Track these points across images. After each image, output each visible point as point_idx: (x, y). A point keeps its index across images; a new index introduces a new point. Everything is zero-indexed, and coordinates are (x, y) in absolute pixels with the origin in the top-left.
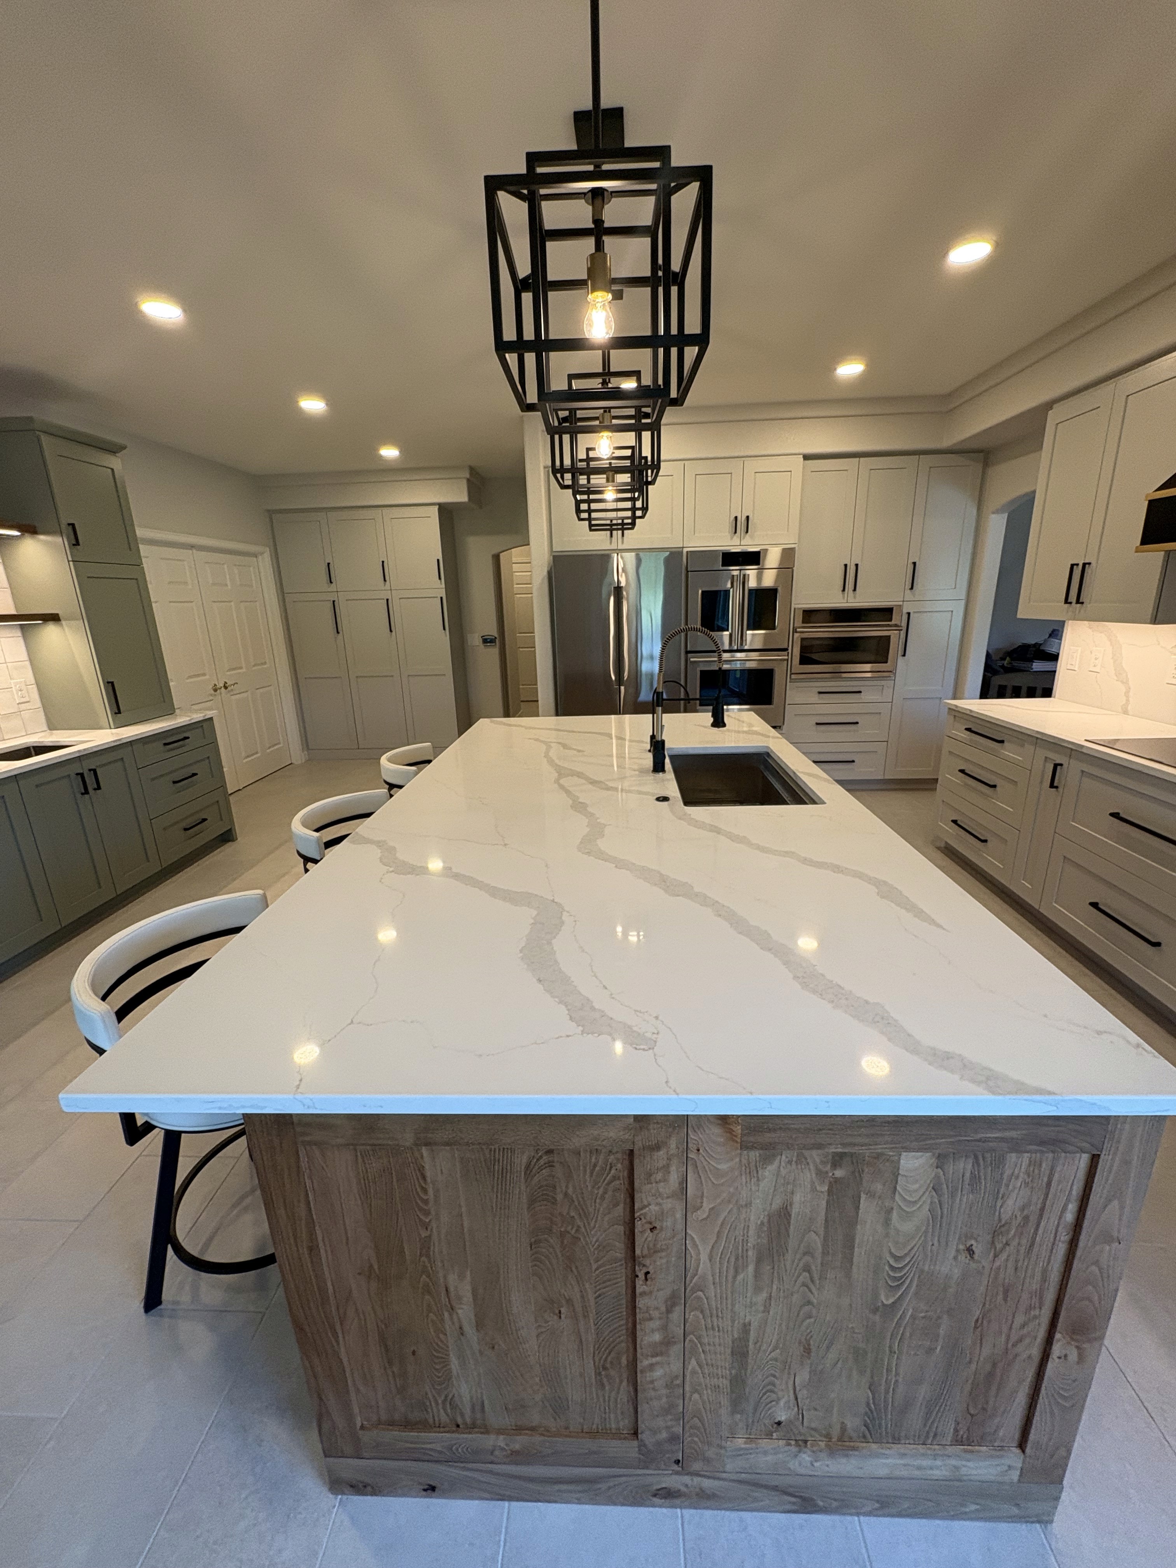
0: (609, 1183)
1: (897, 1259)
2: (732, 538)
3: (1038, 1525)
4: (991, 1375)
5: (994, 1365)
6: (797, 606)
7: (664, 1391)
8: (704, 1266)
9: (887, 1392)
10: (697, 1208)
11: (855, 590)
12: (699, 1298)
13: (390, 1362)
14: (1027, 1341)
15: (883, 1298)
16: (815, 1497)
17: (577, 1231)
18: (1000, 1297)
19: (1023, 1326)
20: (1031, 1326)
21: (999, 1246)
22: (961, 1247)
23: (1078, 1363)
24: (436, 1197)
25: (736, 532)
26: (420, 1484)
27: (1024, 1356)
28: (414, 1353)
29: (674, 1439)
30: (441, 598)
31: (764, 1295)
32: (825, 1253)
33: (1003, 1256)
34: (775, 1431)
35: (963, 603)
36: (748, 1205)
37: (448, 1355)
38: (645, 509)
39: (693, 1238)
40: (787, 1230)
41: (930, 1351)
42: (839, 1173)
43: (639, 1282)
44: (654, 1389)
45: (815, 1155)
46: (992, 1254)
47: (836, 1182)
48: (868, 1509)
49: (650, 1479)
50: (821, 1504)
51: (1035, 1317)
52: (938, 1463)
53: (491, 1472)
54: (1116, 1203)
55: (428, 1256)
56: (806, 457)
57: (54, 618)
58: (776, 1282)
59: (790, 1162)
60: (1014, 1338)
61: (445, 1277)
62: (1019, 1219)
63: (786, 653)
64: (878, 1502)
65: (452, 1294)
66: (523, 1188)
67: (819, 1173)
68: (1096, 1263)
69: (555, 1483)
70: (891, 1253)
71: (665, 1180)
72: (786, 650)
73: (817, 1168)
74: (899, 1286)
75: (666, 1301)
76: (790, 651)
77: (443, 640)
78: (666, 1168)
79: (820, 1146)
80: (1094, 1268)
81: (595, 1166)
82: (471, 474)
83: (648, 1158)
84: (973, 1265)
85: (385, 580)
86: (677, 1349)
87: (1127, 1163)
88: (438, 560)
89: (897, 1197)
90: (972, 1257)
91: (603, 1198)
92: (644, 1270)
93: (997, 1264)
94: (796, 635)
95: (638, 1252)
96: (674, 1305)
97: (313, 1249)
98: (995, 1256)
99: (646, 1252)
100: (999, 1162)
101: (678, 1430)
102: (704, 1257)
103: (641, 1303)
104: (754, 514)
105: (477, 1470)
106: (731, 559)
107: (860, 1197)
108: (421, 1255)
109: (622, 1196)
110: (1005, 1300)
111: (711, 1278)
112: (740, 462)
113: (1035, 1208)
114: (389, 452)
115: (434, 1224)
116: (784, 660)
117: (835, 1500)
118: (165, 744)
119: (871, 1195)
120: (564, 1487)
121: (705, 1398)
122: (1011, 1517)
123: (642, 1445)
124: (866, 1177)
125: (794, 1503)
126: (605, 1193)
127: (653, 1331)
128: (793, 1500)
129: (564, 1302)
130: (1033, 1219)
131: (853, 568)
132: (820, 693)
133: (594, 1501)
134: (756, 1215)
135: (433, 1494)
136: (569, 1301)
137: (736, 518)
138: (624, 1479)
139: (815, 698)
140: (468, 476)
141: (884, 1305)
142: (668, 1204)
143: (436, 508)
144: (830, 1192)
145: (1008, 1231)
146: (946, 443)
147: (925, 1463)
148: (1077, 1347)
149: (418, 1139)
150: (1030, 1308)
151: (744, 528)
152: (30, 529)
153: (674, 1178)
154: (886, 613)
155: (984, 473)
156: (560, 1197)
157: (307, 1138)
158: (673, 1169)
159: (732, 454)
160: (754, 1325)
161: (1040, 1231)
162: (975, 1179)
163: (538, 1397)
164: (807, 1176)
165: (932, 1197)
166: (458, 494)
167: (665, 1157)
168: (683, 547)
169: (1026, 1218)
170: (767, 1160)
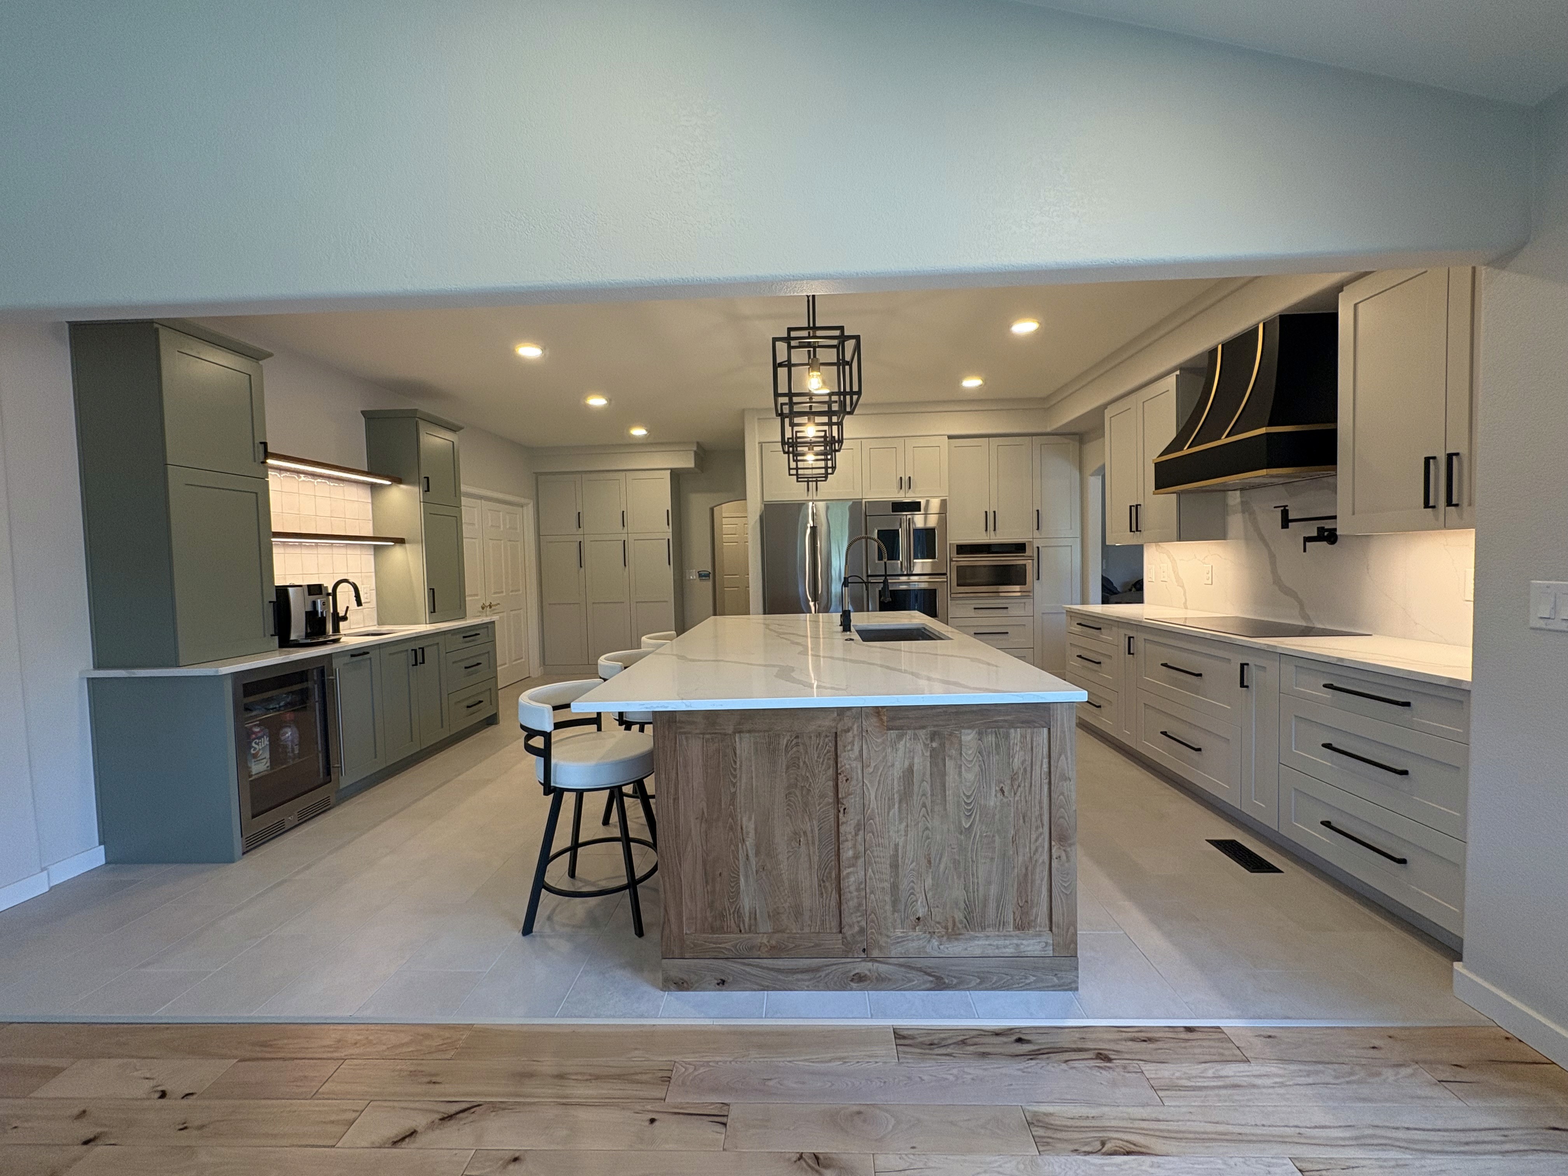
0: (825, 755)
1: (968, 797)
2: (899, 492)
3: (1071, 992)
4: (1026, 875)
5: (1027, 869)
6: (951, 542)
7: (855, 894)
8: (873, 804)
9: (974, 892)
10: (869, 766)
11: (995, 530)
12: (871, 824)
13: (707, 882)
14: (1040, 850)
15: (964, 824)
16: (943, 976)
17: (810, 785)
18: (1021, 821)
19: (1036, 840)
20: (1040, 840)
21: (1015, 787)
22: (997, 788)
23: (1067, 862)
24: (741, 766)
25: (901, 488)
26: (716, 979)
27: (1041, 861)
28: (720, 874)
29: (862, 931)
30: (669, 540)
31: (904, 824)
32: (932, 795)
33: (1018, 794)
34: (918, 925)
35: (1079, 540)
36: (893, 765)
37: (739, 875)
38: (834, 468)
39: (866, 785)
40: (913, 781)
41: (992, 859)
42: (934, 745)
43: (841, 815)
44: (849, 892)
45: (922, 733)
46: (1013, 794)
47: (933, 750)
48: (973, 984)
49: (849, 966)
50: (947, 981)
51: (1041, 834)
52: (1007, 942)
53: (757, 966)
54: (1063, 757)
55: (733, 805)
56: (950, 437)
57: (401, 541)
58: (909, 815)
59: (910, 739)
60: (1033, 847)
61: (741, 819)
62: (1022, 769)
63: (945, 576)
64: (979, 977)
65: (744, 831)
66: (784, 758)
67: (925, 744)
68: (1062, 794)
69: (795, 973)
70: (964, 794)
71: (852, 750)
72: (945, 574)
73: (924, 743)
74: (971, 815)
75: (855, 827)
76: (948, 575)
77: (669, 573)
78: (852, 743)
79: (923, 727)
80: (1061, 797)
81: (819, 744)
82: (698, 447)
83: (844, 737)
84: (1005, 800)
85: (624, 526)
86: (861, 861)
87: (1063, 732)
88: (668, 511)
89: (963, 758)
90: (1004, 795)
91: (822, 764)
92: (843, 807)
93: (1016, 799)
94: (953, 563)
95: (840, 796)
96: (859, 830)
97: (676, 800)
98: (1015, 794)
99: (844, 795)
100: (1007, 736)
101: (863, 923)
102: (873, 797)
103: (842, 829)
104: (914, 475)
105: (749, 965)
106: (899, 507)
107: (945, 759)
108: (730, 805)
109: (832, 762)
110: (1024, 822)
111: (876, 811)
112: (902, 440)
113: (1028, 763)
114: (639, 432)
115: (738, 784)
116: (944, 582)
117: (955, 977)
118: (464, 637)
119: (950, 757)
120: (800, 976)
121: (877, 897)
122: (1053, 986)
123: (844, 938)
124: (947, 746)
125: (932, 981)
126: (823, 761)
127: (848, 849)
128: (931, 979)
129: (802, 834)
130: (1029, 769)
131: (992, 514)
132: (975, 609)
133: (816, 988)
134: (897, 772)
135: (724, 988)
136: (805, 833)
137: (901, 478)
138: (834, 967)
139: (973, 613)
140: (695, 449)
141: (965, 829)
142: (854, 764)
143: (669, 471)
144: (931, 756)
145: (1018, 777)
146: (1049, 430)
147: (1001, 943)
148: (1065, 851)
149: (735, 729)
150: (1037, 828)
151: (907, 484)
152: (398, 480)
153: (856, 748)
154: (1020, 548)
155: (1080, 448)
156: (801, 764)
157: (682, 730)
158: (856, 743)
159: (896, 435)
160: (901, 844)
161: (1033, 777)
162: (997, 745)
163: (787, 905)
164: (919, 747)
165: (978, 757)
166: (686, 461)
167: (852, 736)
168: (862, 499)
169: (1025, 770)
170: (900, 737)
